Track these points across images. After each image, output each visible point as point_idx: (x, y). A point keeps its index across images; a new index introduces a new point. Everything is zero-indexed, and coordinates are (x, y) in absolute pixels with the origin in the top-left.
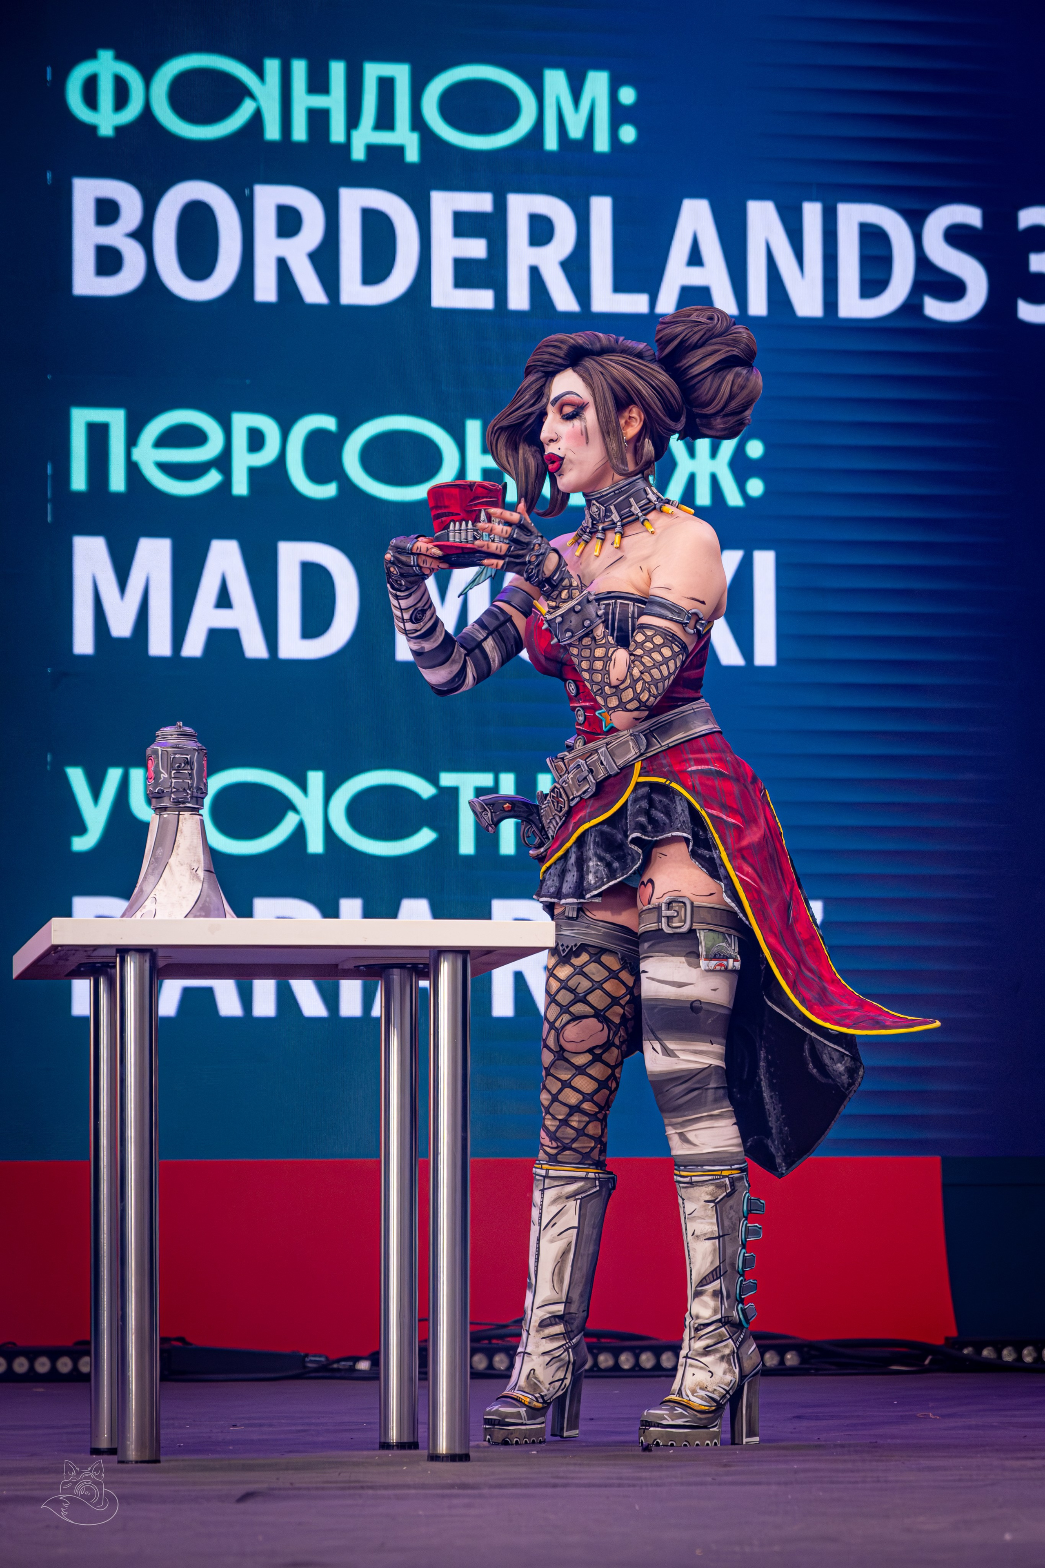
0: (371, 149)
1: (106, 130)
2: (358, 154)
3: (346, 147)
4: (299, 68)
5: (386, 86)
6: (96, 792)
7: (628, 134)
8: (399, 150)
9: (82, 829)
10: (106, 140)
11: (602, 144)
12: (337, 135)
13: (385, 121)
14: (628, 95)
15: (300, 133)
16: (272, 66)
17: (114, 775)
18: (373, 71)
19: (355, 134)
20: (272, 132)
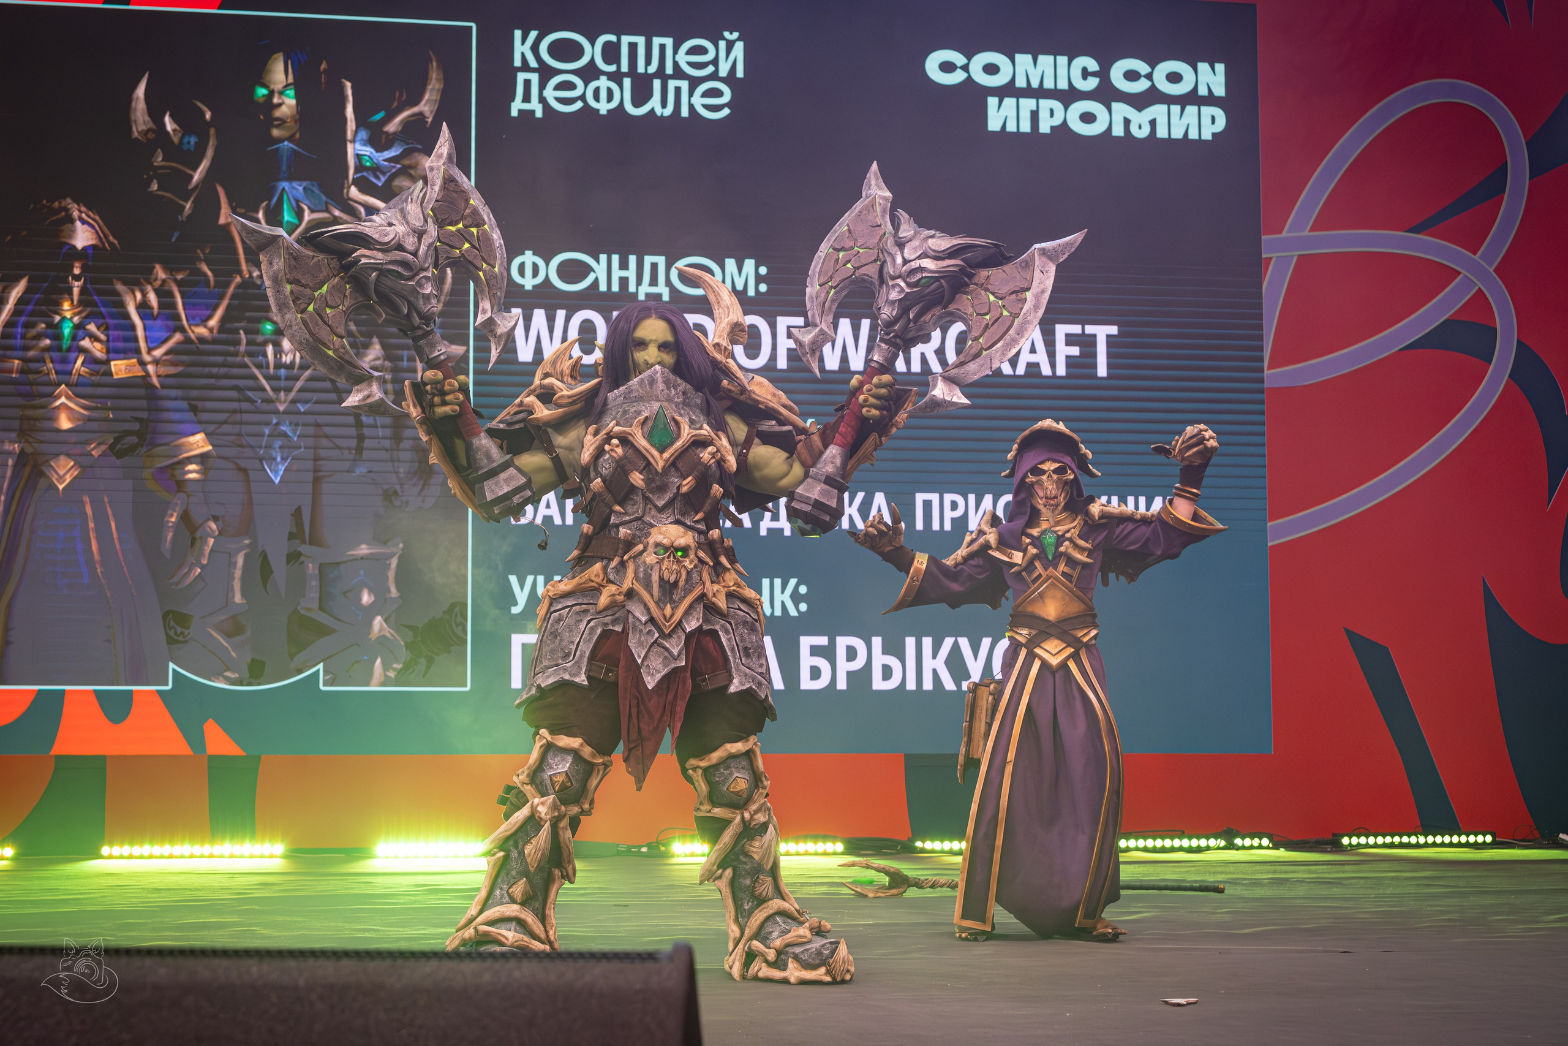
0: (647, 295)
1: (528, 287)
2: (641, 297)
3: (636, 294)
4: (615, 258)
5: (654, 266)
6: (522, 588)
7: (763, 288)
8: (660, 296)
9: (516, 604)
10: (528, 291)
11: (751, 292)
12: (632, 288)
13: (654, 282)
14: (763, 270)
15: (615, 288)
16: (603, 258)
17: (530, 579)
18: (648, 260)
19: (640, 288)
20: (603, 287)
